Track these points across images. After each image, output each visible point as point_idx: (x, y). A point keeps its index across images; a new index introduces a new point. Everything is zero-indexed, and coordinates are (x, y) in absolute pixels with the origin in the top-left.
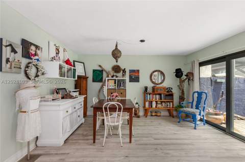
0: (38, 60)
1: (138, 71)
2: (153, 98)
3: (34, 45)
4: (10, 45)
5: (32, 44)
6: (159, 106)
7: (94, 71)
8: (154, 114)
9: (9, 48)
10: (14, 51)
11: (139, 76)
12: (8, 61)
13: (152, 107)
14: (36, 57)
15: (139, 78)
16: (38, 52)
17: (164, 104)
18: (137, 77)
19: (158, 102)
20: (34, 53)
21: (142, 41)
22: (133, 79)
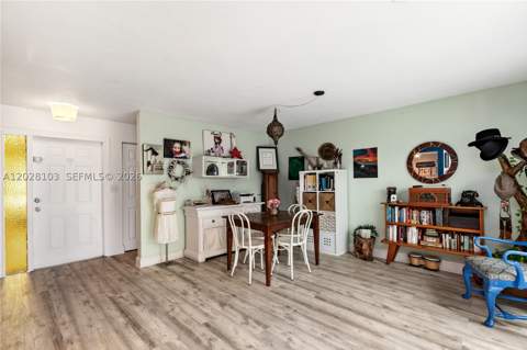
0: (185, 157)
1: (374, 151)
2: (410, 217)
3: (178, 141)
4: (151, 149)
5: (175, 141)
6: (431, 241)
7: (291, 159)
8: (416, 262)
9: (150, 152)
10: (155, 153)
11: (376, 161)
12: (149, 163)
13: (405, 240)
14: (183, 155)
15: (376, 167)
16: (185, 148)
17: (446, 238)
18: (370, 167)
19: (429, 232)
20: (178, 150)
21: (318, 93)
22: (363, 170)
